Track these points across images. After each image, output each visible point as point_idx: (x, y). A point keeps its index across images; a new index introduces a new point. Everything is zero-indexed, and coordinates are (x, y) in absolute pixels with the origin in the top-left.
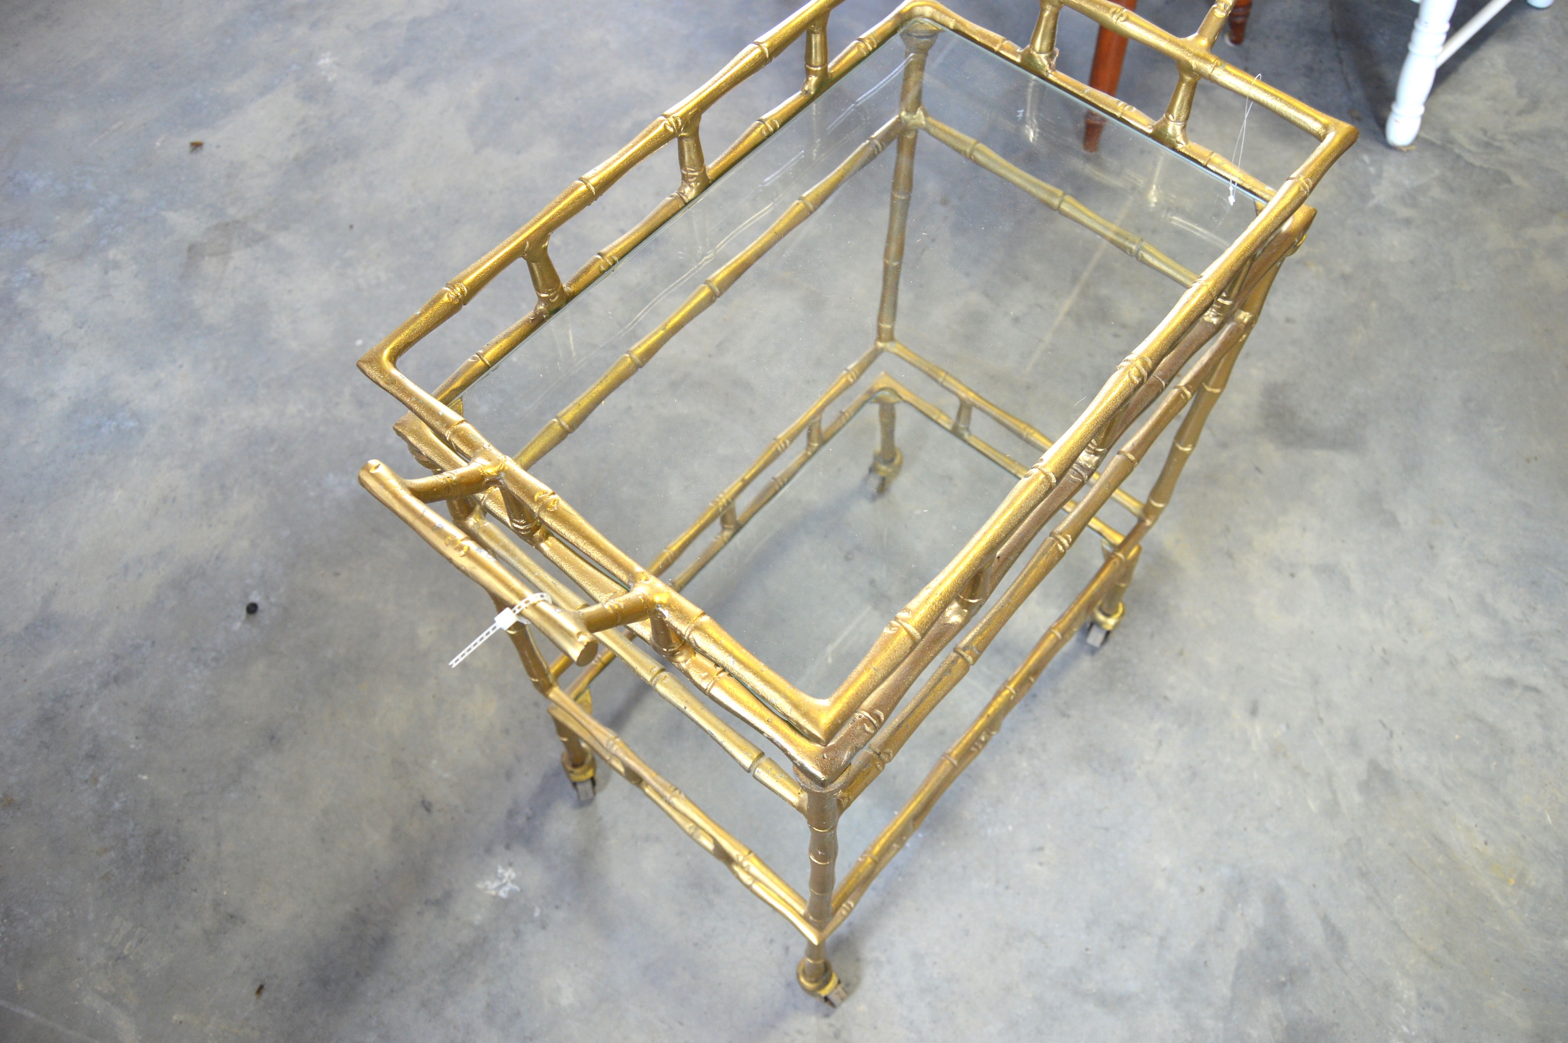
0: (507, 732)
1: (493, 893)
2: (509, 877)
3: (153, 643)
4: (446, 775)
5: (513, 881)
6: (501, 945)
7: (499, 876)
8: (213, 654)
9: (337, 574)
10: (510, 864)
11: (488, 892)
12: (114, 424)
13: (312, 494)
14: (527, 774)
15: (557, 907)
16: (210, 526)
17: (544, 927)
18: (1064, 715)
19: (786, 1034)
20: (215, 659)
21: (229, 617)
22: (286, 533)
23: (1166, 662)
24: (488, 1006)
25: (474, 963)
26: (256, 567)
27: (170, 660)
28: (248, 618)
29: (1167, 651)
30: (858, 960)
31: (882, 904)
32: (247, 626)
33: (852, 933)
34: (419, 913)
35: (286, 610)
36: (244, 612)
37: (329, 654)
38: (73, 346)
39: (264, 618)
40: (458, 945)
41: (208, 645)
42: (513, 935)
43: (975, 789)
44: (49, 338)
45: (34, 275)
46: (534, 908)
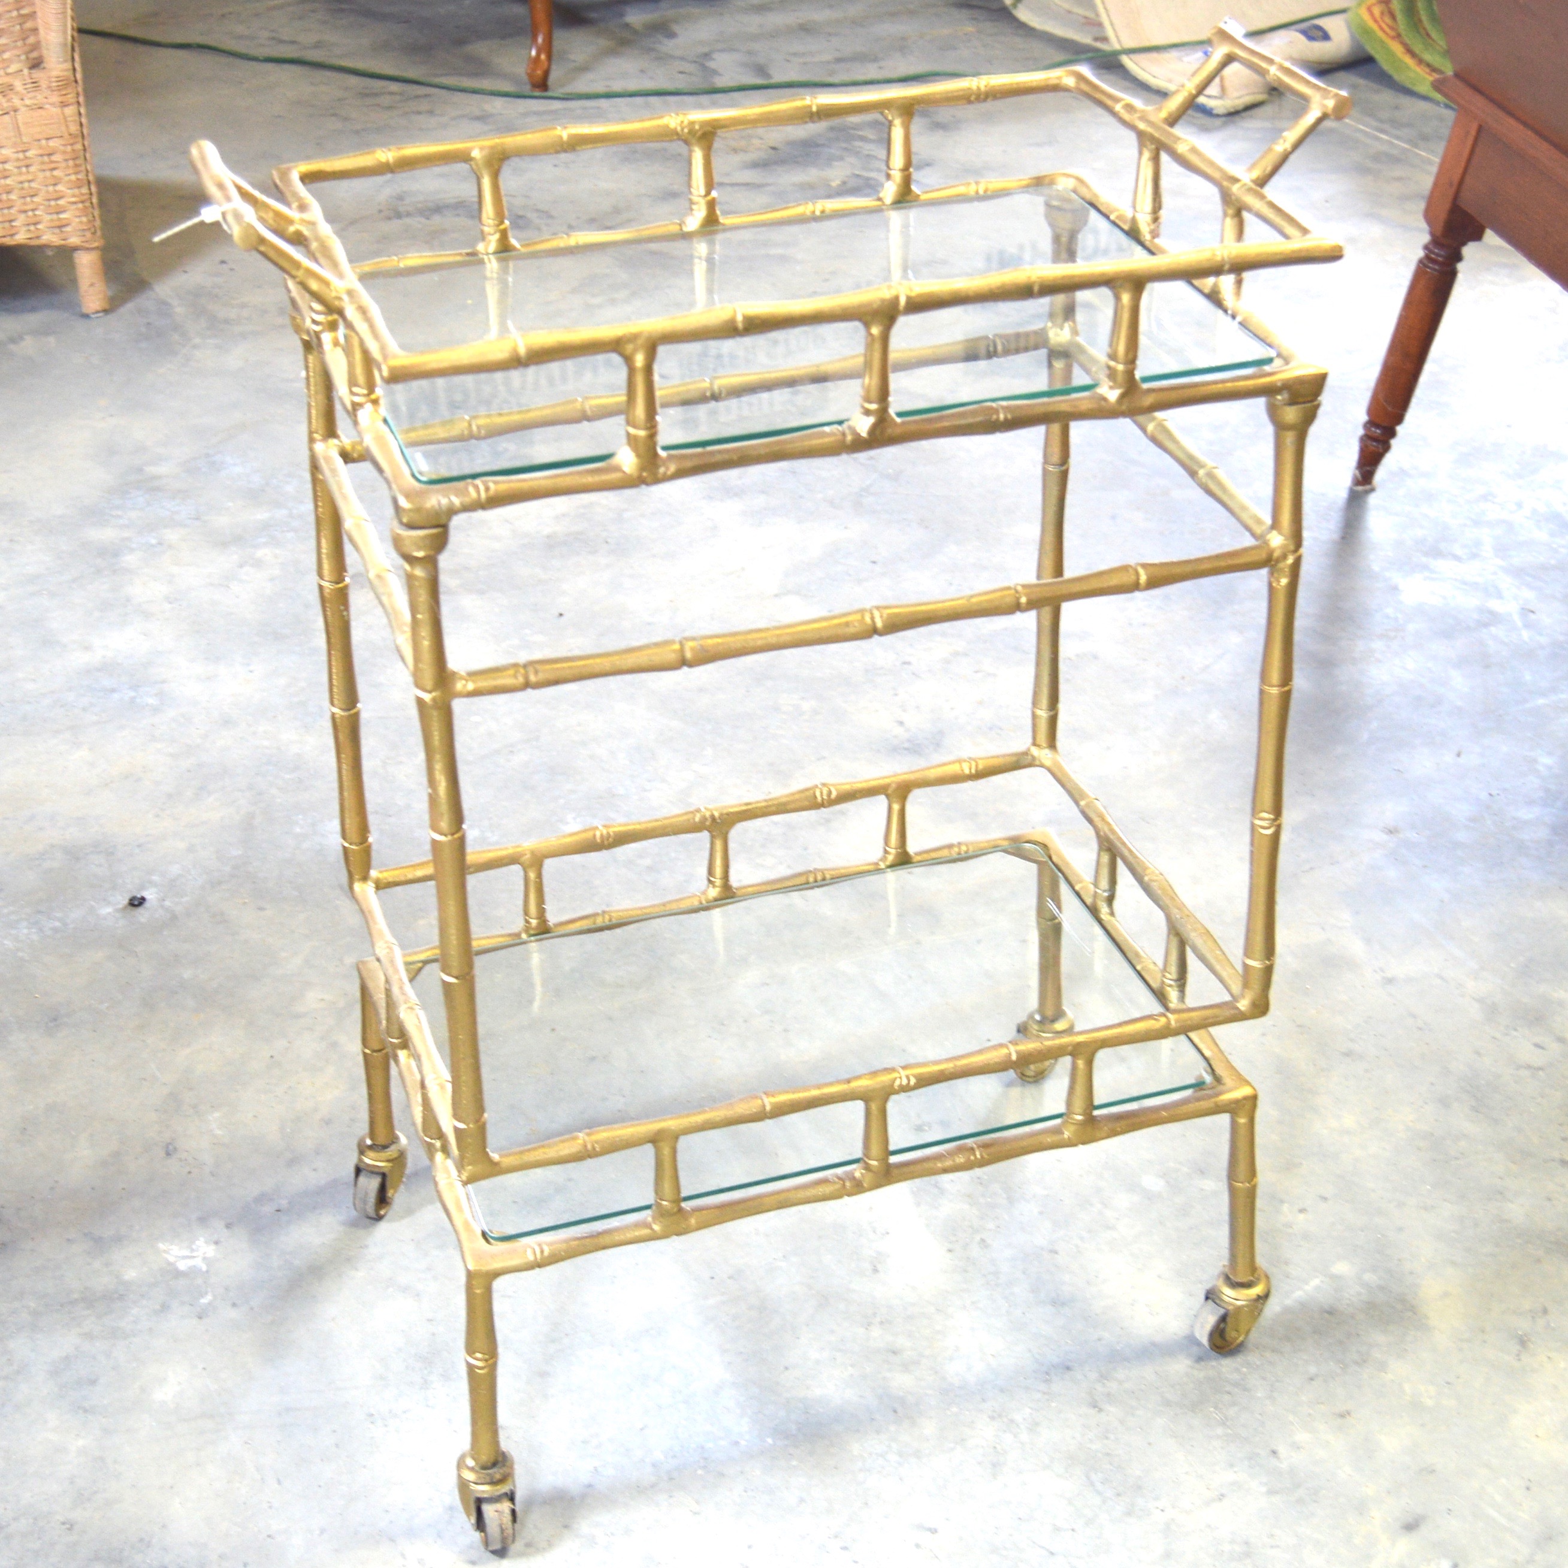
0: (328, 1122)
1: (171, 1259)
2: (205, 1253)
4: (219, 1132)
5: (204, 1259)
6: (135, 1311)
7: (194, 1247)
8: (57, 924)
9: (261, 909)
10: (216, 1243)
11: (166, 1256)
12: (132, 694)
13: (298, 830)
14: (315, 1170)
15: (234, 1305)
16: (157, 816)
17: (200, 1318)
18: (1095, 1405)
19: (403, 1555)
20: (55, 930)
21: (104, 900)
22: (236, 852)
23: (1310, 1415)
24: (67, 1358)
25: (86, 1312)
26: (175, 870)
27: (5, 911)
28: (125, 908)
29: (1322, 1403)
30: (566, 1527)
31: (653, 1486)
32: (117, 915)
33: (583, 1497)
34: (68, 1240)
35: (174, 917)
36: (126, 901)
37: (187, 974)
38: (147, 615)
39: (142, 915)
40: (86, 1288)
41: (59, 915)
42: (158, 1307)
43: (892, 1428)
44: (128, 600)
45: (160, 544)
46: (206, 1293)
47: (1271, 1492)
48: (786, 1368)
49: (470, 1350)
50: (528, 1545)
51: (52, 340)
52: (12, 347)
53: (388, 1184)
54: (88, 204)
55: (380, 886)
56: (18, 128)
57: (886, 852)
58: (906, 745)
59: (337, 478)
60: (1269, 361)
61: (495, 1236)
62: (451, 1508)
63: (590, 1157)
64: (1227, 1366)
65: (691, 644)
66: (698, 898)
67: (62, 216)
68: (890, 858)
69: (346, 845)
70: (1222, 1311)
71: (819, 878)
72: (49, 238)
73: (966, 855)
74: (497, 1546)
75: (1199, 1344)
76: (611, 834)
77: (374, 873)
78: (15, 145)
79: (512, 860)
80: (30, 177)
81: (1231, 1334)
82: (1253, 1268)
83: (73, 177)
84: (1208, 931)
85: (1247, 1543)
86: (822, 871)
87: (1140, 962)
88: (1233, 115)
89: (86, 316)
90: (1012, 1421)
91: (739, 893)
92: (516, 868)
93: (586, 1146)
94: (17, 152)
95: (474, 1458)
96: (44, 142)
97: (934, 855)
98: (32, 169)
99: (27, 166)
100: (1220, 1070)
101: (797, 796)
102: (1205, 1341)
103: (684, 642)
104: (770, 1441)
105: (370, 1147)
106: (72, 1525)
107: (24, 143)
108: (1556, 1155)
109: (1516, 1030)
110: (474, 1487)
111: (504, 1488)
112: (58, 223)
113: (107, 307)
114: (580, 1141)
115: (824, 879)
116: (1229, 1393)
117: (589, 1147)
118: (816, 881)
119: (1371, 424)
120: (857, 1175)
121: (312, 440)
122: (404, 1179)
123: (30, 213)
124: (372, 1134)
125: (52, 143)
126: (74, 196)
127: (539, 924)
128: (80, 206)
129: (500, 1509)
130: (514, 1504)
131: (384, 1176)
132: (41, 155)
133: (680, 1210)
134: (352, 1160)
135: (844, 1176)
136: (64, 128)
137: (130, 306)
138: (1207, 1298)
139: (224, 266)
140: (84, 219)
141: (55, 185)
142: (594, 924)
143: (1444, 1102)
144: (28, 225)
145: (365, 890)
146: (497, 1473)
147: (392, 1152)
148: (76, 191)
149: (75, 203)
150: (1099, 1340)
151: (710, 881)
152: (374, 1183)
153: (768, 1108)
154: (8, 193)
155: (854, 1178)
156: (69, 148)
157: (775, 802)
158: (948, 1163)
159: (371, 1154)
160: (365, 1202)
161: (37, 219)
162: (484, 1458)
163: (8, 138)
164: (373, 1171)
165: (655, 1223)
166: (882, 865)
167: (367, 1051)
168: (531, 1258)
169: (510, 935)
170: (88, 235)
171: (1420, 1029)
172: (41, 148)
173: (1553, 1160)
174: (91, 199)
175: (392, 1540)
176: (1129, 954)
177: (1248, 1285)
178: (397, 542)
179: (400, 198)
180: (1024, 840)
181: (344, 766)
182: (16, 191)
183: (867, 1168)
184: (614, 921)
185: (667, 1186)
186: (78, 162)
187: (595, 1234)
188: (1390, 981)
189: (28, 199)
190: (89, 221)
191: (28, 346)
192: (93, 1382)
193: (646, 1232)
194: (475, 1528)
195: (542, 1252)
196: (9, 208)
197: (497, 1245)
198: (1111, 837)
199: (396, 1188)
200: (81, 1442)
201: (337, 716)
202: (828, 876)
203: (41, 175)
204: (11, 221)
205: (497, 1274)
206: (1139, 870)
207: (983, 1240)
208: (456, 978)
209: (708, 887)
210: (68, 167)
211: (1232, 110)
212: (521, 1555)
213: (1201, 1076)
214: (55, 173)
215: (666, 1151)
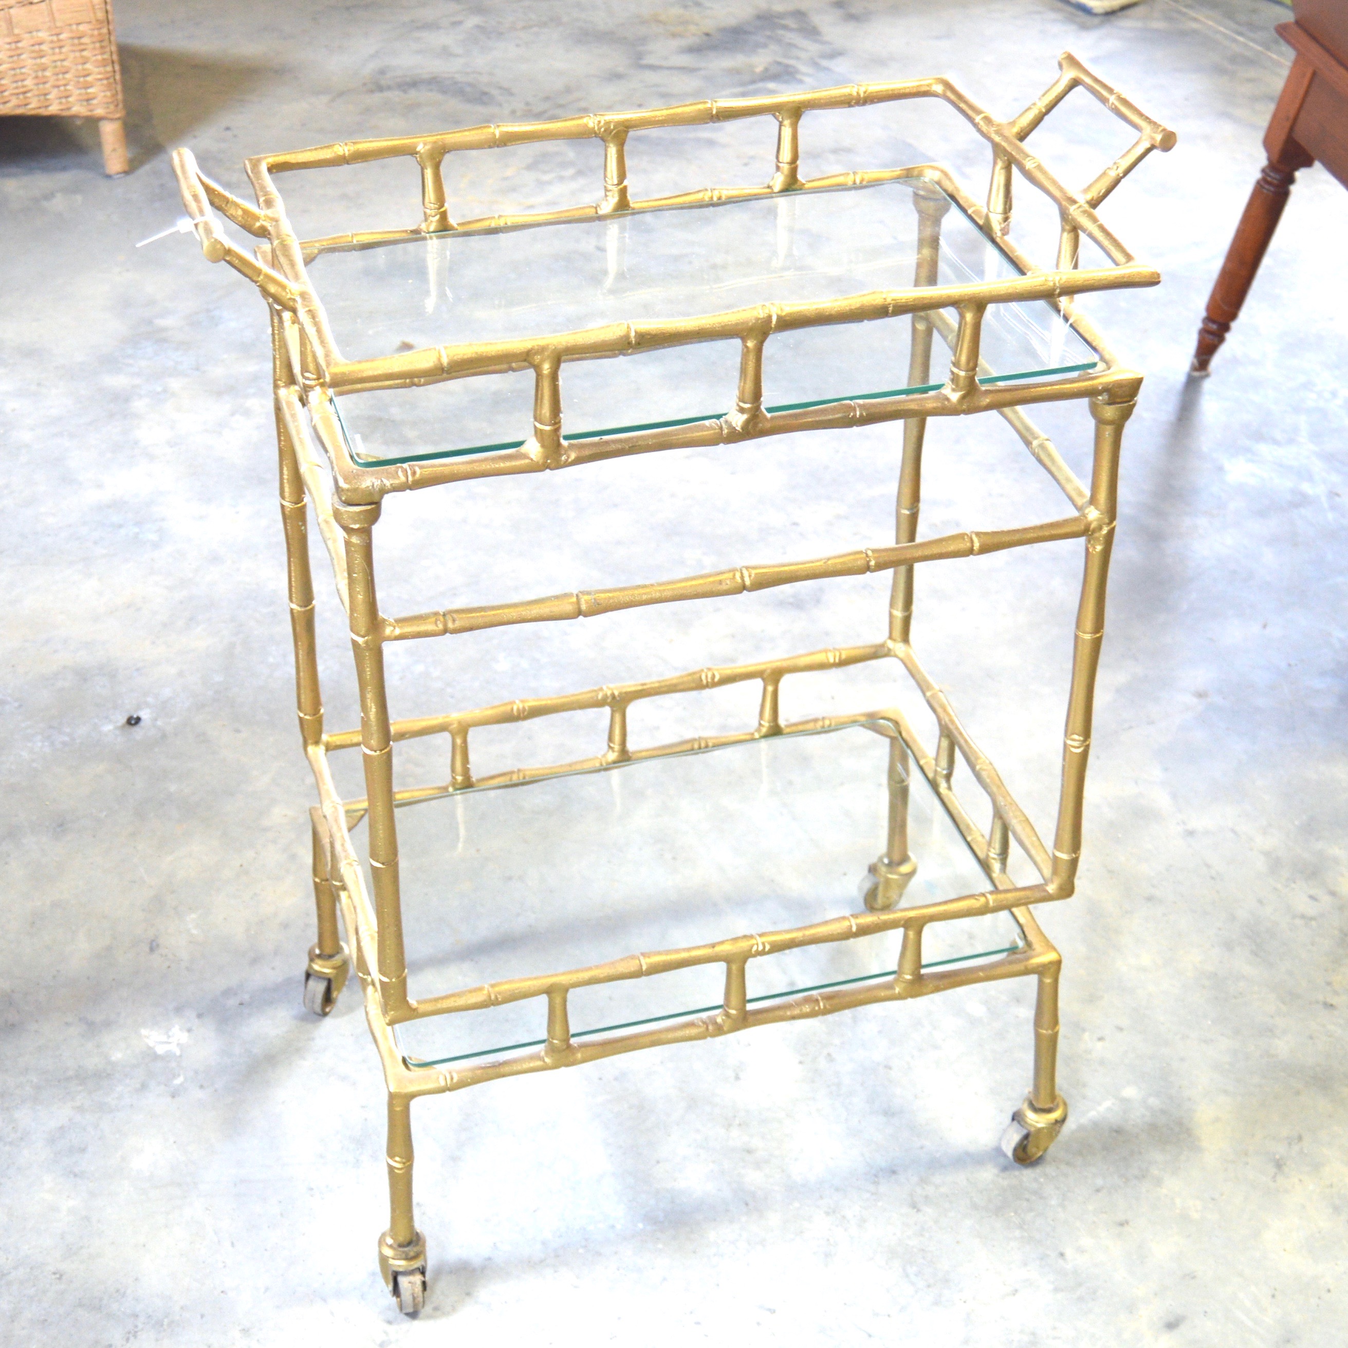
0: (286, 926)
1: (151, 1044)
2: (179, 1039)
3: (20, 706)
4: (194, 932)
5: (179, 1044)
6: (119, 1089)
7: (170, 1033)
8: (66, 739)
9: (238, 731)
10: (189, 1030)
11: (147, 1040)
12: (136, 530)
13: (271, 660)
14: (273, 969)
15: (201, 1087)
16: (153, 643)
17: (173, 1096)
18: (914, 1206)
19: (332, 1313)
20: (64, 744)
21: (107, 718)
22: (218, 678)
23: (1094, 1222)
24: (62, 1128)
25: (80, 1088)
26: (167, 692)
27: (23, 725)
28: (123, 726)
29: (1106, 1213)
30: (468, 1294)
31: (541, 1261)
32: (117, 732)
33: (483, 1268)
34: (66, 1023)
35: (164, 736)
36: (124, 720)
37: (173, 788)
38: (151, 458)
39: (138, 733)
40: (79, 1067)
41: (68, 730)
42: (138, 1086)
43: (744, 1219)
44: (136, 443)
45: (165, 391)
46: (179, 1075)
47: (1056, 1290)
48: (658, 1162)
49: (391, 1154)
50: (436, 1309)
51: (79, 198)
52: (45, 204)
53: (333, 986)
54: (112, 80)
55: (329, 748)
56: (53, 14)
57: (760, 724)
58: (791, 600)
59: (296, 424)
60: (1094, 365)
61: (414, 1063)
62: (374, 1274)
63: (493, 1004)
64: (1027, 1175)
65: (586, 597)
66: (599, 760)
67: (90, 90)
68: (764, 730)
69: (302, 715)
70: (1024, 1132)
71: (703, 745)
72: (78, 109)
73: (829, 729)
74: (411, 1310)
75: (1005, 1156)
76: (527, 708)
77: (325, 737)
78: (49, 29)
79: (442, 728)
80: (62, 57)
81: (1032, 1150)
82: (1053, 1097)
83: (99, 57)
84: (1027, 819)
85: (1034, 1334)
86: (706, 739)
87: (970, 834)
88: (1111, 14)
89: (109, 177)
90: (844, 1217)
91: (634, 757)
92: (447, 736)
93: (490, 997)
94: (52, 35)
95: (392, 1238)
96: (74, 27)
97: (801, 728)
98: (64, 50)
99: (61, 47)
100: (1031, 937)
101: (685, 679)
102: (1010, 1153)
103: (581, 596)
104: (641, 1226)
105: (319, 956)
106: (61, 1276)
107: (57, 28)
108: (1321, 998)
109: (1294, 882)
110: (391, 1262)
111: (417, 1264)
112: (86, 97)
113: (127, 168)
114: (485, 992)
115: (707, 746)
116: (1028, 1200)
117: (493, 997)
118: (700, 748)
119: (1208, 319)
120: (719, 1020)
121: (276, 387)
122: (347, 983)
123: (62, 88)
124: (320, 944)
125: (81, 28)
126: (100, 73)
127: (463, 780)
128: (105, 82)
129: (413, 1281)
130: (424, 1276)
131: (329, 981)
132: (73, 38)
133: (569, 1046)
134: (304, 965)
135: (708, 1021)
136: (92, 15)
137: (147, 168)
138: (1013, 1119)
139: (228, 133)
140: (108, 94)
141: (84, 63)
142: (511, 780)
143: (1228, 946)
144: (60, 98)
145: (317, 752)
146: (411, 1250)
147: (337, 960)
148: (102, 69)
149: (101, 80)
150: (922, 1148)
151: (610, 747)
152: (321, 987)
153: (644, 968)
154: (44, 70)
155: (716, 1023)
156: (96, 32)
157: (668, 683)
158: (796, 1012)
159: (320, 962)
160: (313, 1002)
161: (67, 94)
162: (401, 1239)
163: (44, 23)
164: (320, 976)
165: (547, 1057)
166: (757, 736)
167: (317, 880)
168: (443, 1083)
169: (439, 788)
170: (112, 107)
171: (1213, 878)
172: (71, 31)
173: (1317, 1002)
174: (114, 76)
175: (324, 1300)
176: (962, 826)
177: (1049, 1111)
178: (337, 515)
179: (382, 72)
180: (880, 716)
181: (301, 652)
182: (50, 69)
183: (727, 1015)
184: (527, 779)
185: (558, 1028)
186: (103, 44)
187: (496, 1064)
188: (1191, 833)
189: (61, 76)
190: (113, 96)
191: (59, 203)
192: (83, 1150)
193: (539, 1063)
194: (392, 1293)
195: (452, 1079)
196: (45, 83)
197: (415, 1071)
198: (951, 727)
199: (339, 990)
200: (71, 1203)
201: (295, 611)
202: (710, 744)
203: (72, 55)
204: (46, 95)
205: (413, 1096)
206: (973, 759)
207: (829, 1055)
208: (383, 864)
209: (608, 751)
210: (94, 49)
211: (1109, 10)
212: (430, 1317)
213: (1014, 942)
214: (85, 53)
215: (558, 1000)
